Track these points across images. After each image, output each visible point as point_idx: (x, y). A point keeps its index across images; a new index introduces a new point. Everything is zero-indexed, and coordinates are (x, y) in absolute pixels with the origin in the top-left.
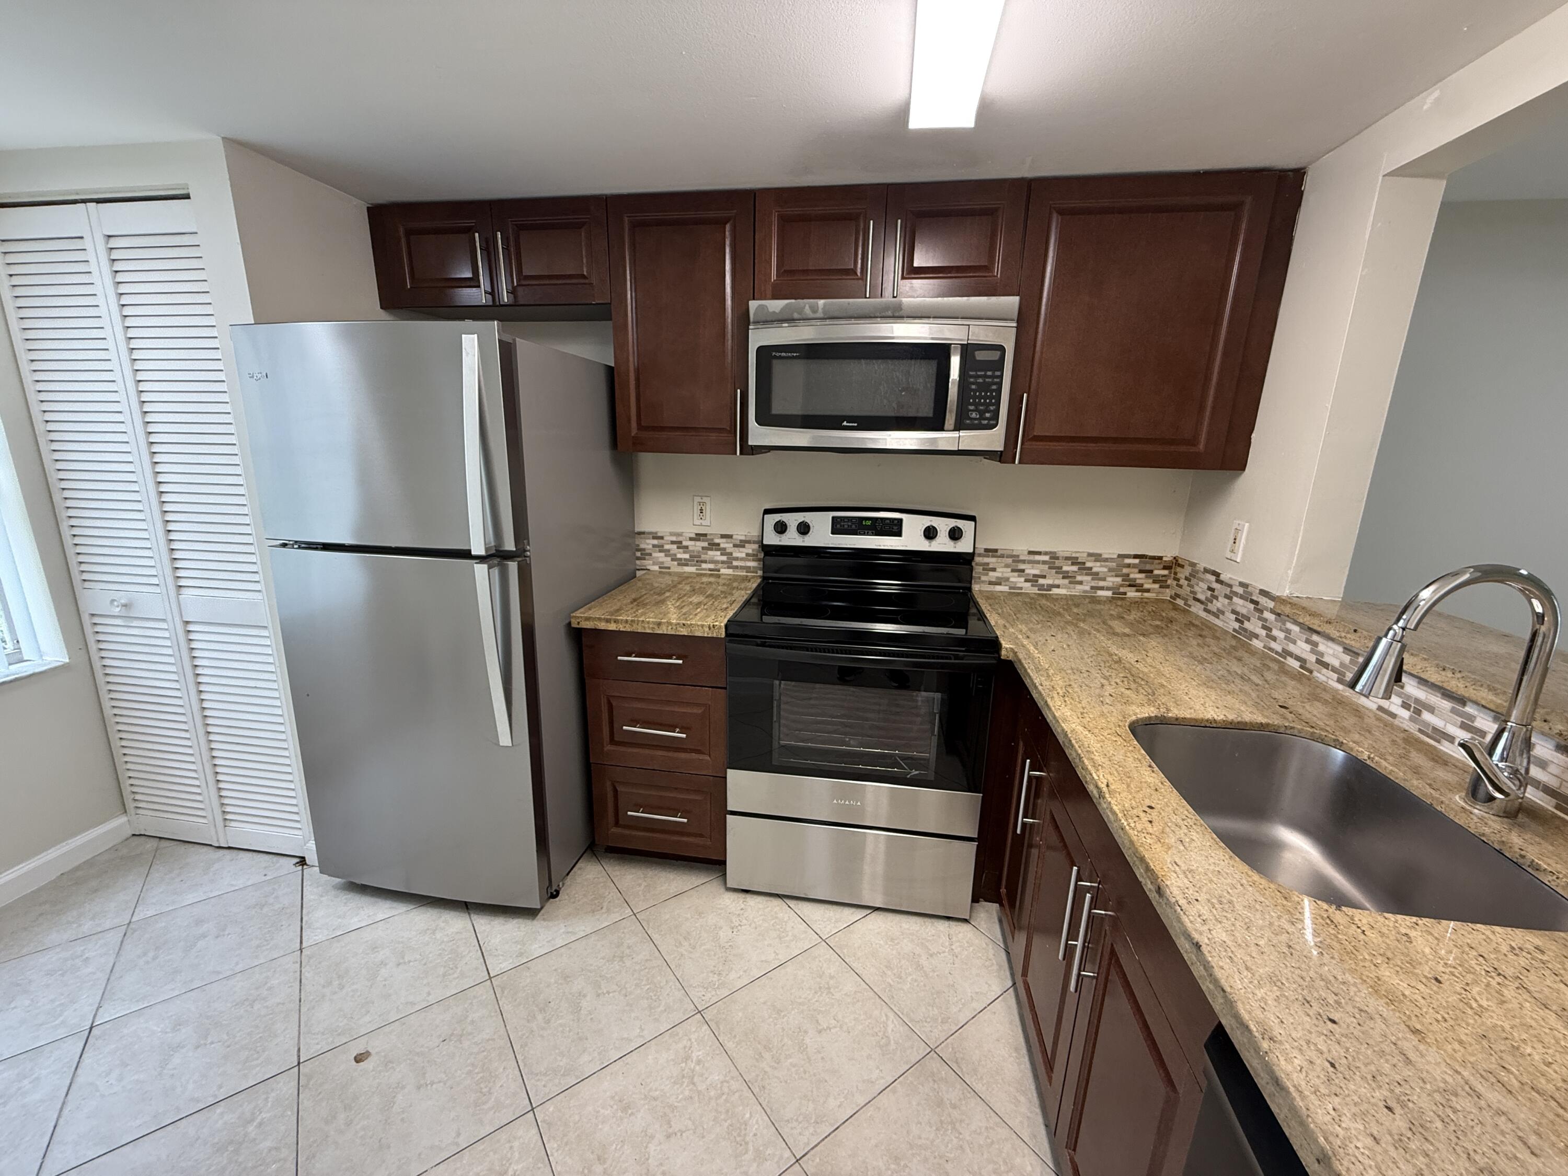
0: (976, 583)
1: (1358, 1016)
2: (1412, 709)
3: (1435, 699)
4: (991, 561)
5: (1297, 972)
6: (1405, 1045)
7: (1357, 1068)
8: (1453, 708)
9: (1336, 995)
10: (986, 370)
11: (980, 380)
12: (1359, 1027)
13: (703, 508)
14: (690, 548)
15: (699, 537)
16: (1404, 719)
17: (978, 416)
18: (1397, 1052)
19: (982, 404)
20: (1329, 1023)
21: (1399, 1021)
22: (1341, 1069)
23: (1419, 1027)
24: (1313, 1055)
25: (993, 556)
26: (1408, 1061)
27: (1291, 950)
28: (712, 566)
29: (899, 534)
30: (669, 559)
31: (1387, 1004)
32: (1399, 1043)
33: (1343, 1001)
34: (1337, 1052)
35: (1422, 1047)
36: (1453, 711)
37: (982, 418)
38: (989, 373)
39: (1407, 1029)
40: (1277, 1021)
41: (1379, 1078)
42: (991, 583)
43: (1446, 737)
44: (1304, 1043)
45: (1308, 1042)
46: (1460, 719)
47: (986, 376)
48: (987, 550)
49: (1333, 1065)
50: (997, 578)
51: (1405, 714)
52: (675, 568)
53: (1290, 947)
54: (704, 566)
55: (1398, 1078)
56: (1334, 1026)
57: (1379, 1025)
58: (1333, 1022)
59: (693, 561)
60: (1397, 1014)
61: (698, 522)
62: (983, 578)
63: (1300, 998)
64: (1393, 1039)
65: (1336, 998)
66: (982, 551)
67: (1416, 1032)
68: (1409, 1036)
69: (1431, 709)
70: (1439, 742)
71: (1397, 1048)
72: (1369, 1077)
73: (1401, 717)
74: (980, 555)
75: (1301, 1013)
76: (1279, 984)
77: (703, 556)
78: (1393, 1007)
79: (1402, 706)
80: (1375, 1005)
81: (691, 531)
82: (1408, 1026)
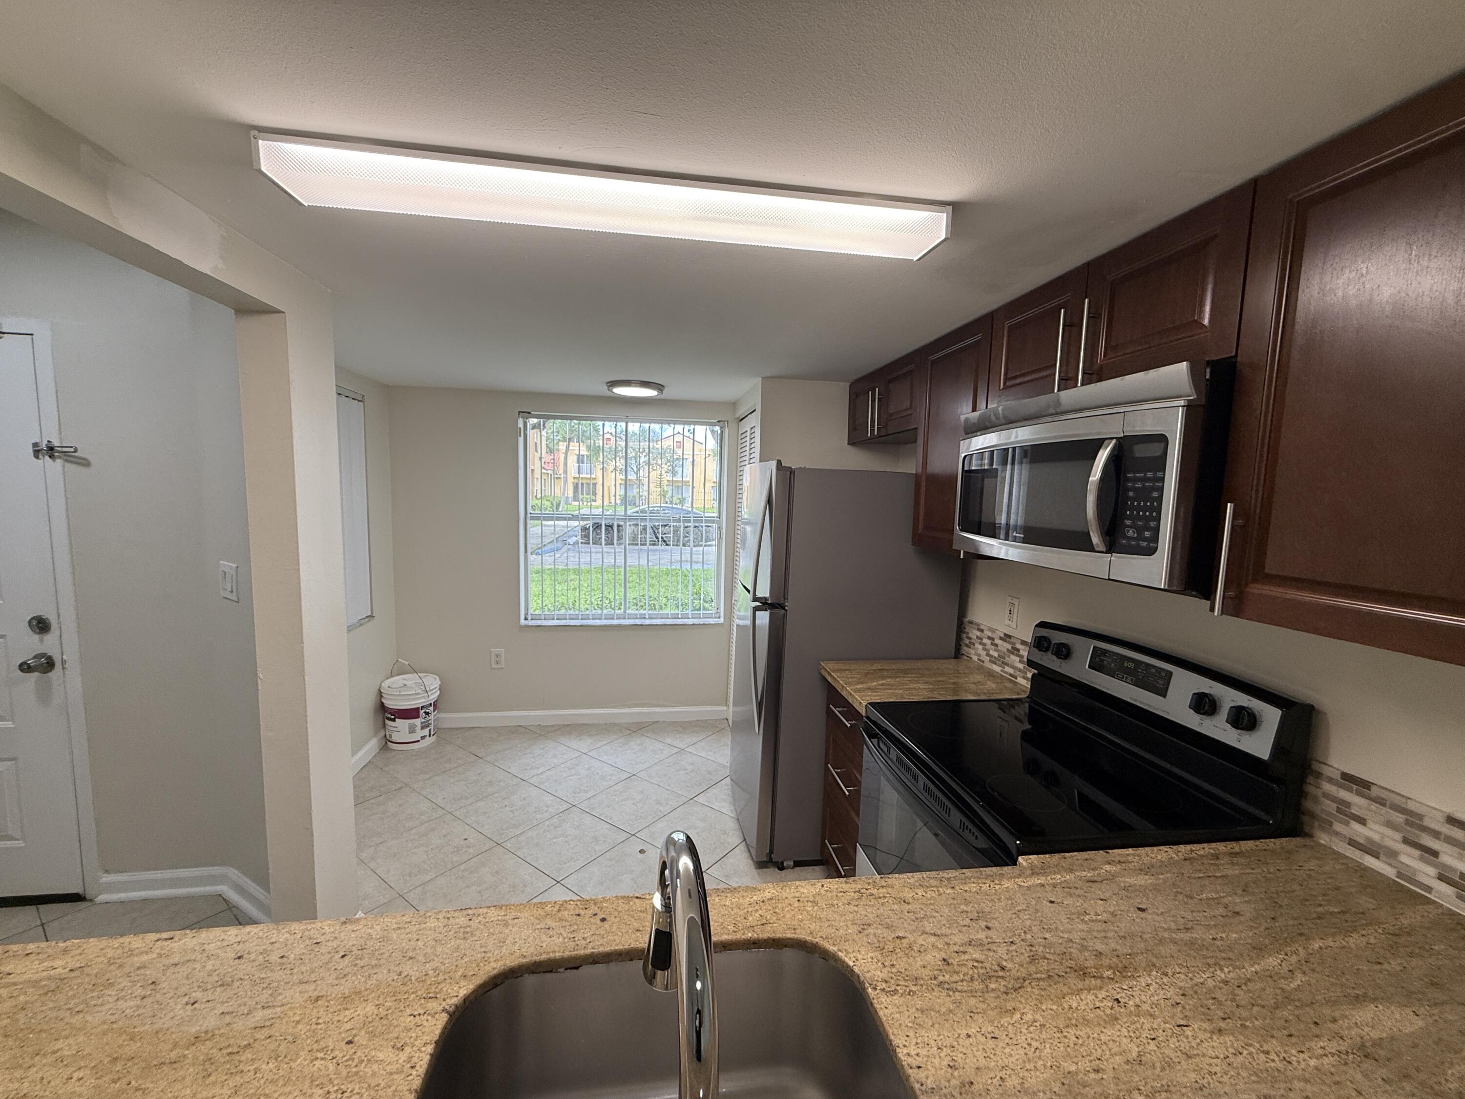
0: (1323, 830)
1: (342, 971)
4: (1358, 803)
5: (387, 954)
6: (313, 986)
7: (310, 954)
9: (362, 967)
10: (1145, 471)
11: (1139, 485)
12: (334, 968)
13: (1012, 610)
14: (999, 648)
15: (1007, 637)
17: (1136, 535)
18: (310, 979)
19: (1140, 519)
20: (343, 954)
21: (329, 993)
22: (313, 946)
23: (320, 1002)
24: (327, 937)
25: (1359, 794)
26: (302, 982)
27: (407, 958)
28: (1011, 671)
29: (1163, 693)
30: (985, 653)
31: (344, 993)
32: (315, 984)
33: (355, 969)
34: (323, 949)
35: (306, 996)
37: (1140, 537)
38: (1150, 475)
39: (320, 994)
40: (355, 929)
41: (300, 961)
42: (1352, 843)
44: (336, 935)
45: (336, 938)
47: (1146, 479)
48: (1346, 776)
49: (317, 943)
50: (1369, 840)
52: (987, 664)
53: (411, 958)
54: (1007, 669)
55: (295, 971)
56: (340, 955)
57: (331, 980)
58: (343, 956)
59: (999, 661)
60: (334, 995)
61: (1007, 622)
62: (1338, 827)
63: (366, 947)
64: (319, 982)
65: (359, 966)
66: (1337, 776)
67: (318, 998)
68: (316, 994)
71: (311, 981)
72: (302, 957)
74: (1331, 780)
75: (355, 942)
76: (381, 940)
77: (1007, 658)
78: (340, 996)
80: (345, 987)
81: (1003, 630)
82: (323, 997)
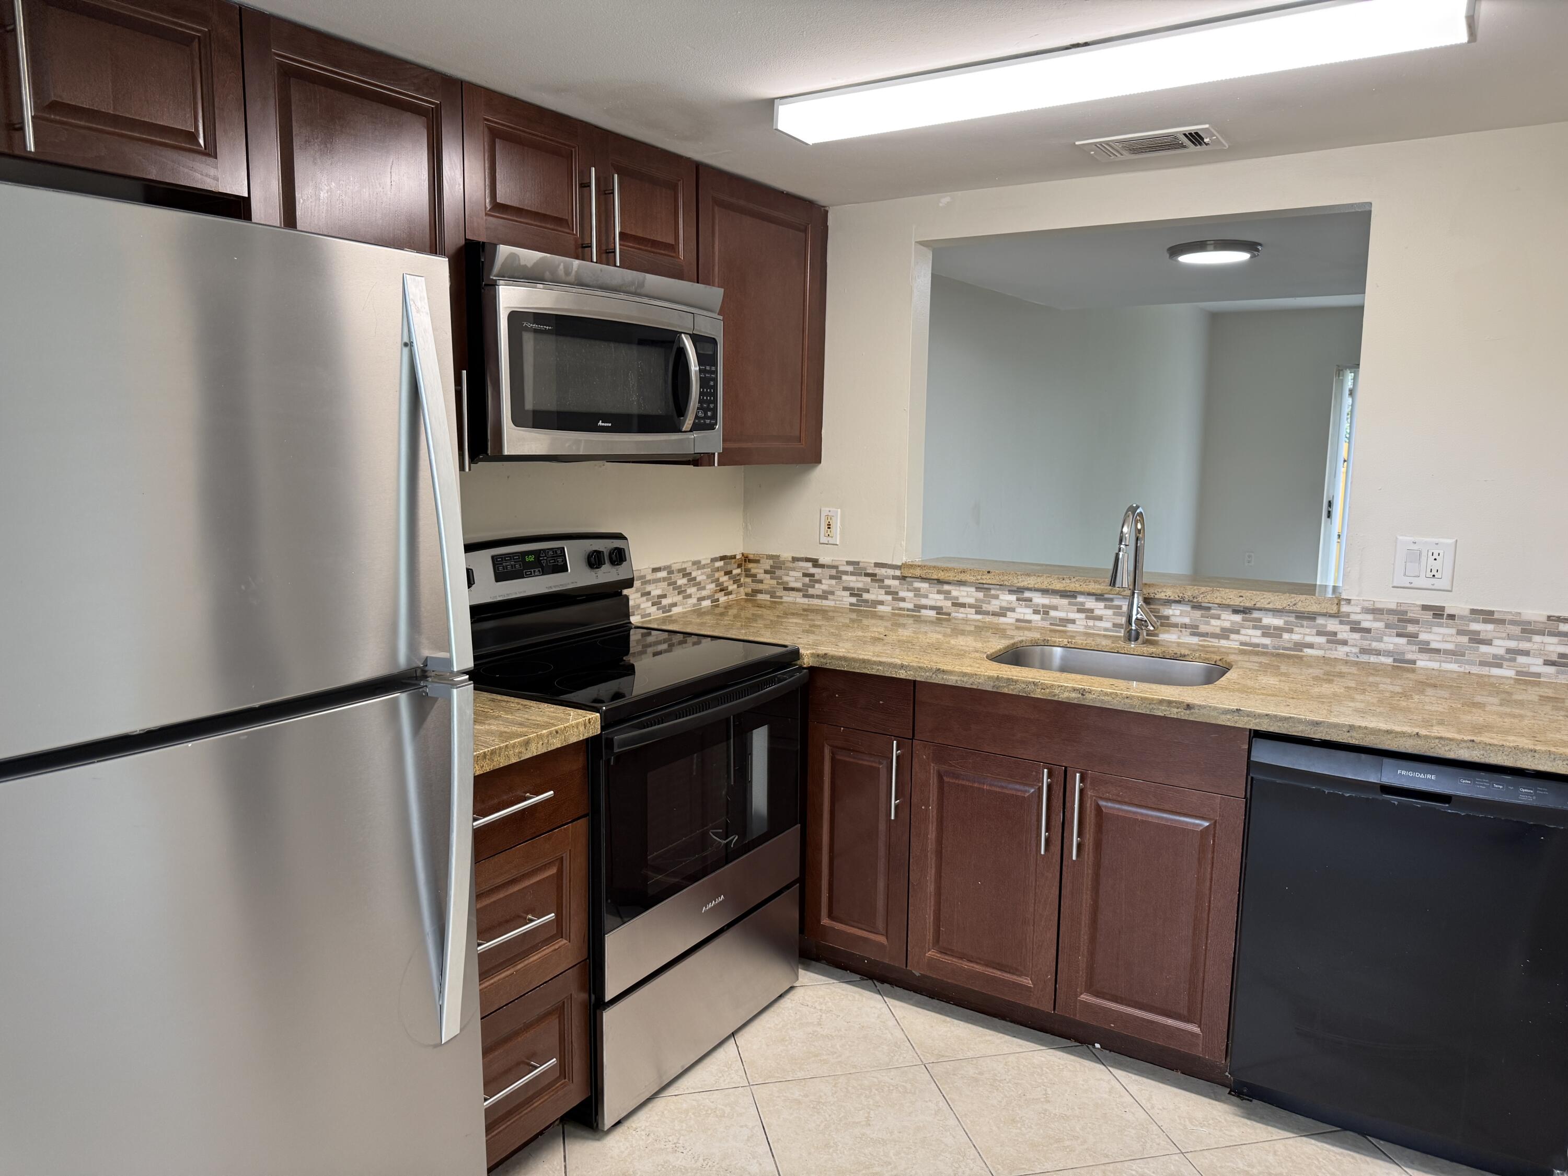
2: (1042, 613)
3: (1056, 601)
8: (1069, 602)
10: (705, 365)
16: (1037, 621)
17: (703, 415)
19: (705, 402)
29: (564, 569)
36: (1070, 604)
37: (706, 416)
38: (708, 368)
43: (1069, 621)
46: (1076, 607)
47: (705, 371)
51: (1037, 617)
69: (1055, 608)
70: (1065, 626)
73: (1035, 621)
79: (1034, 613)
